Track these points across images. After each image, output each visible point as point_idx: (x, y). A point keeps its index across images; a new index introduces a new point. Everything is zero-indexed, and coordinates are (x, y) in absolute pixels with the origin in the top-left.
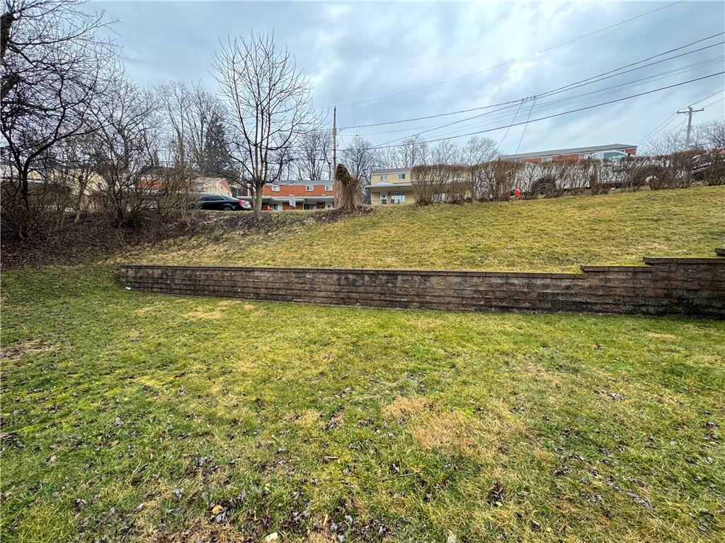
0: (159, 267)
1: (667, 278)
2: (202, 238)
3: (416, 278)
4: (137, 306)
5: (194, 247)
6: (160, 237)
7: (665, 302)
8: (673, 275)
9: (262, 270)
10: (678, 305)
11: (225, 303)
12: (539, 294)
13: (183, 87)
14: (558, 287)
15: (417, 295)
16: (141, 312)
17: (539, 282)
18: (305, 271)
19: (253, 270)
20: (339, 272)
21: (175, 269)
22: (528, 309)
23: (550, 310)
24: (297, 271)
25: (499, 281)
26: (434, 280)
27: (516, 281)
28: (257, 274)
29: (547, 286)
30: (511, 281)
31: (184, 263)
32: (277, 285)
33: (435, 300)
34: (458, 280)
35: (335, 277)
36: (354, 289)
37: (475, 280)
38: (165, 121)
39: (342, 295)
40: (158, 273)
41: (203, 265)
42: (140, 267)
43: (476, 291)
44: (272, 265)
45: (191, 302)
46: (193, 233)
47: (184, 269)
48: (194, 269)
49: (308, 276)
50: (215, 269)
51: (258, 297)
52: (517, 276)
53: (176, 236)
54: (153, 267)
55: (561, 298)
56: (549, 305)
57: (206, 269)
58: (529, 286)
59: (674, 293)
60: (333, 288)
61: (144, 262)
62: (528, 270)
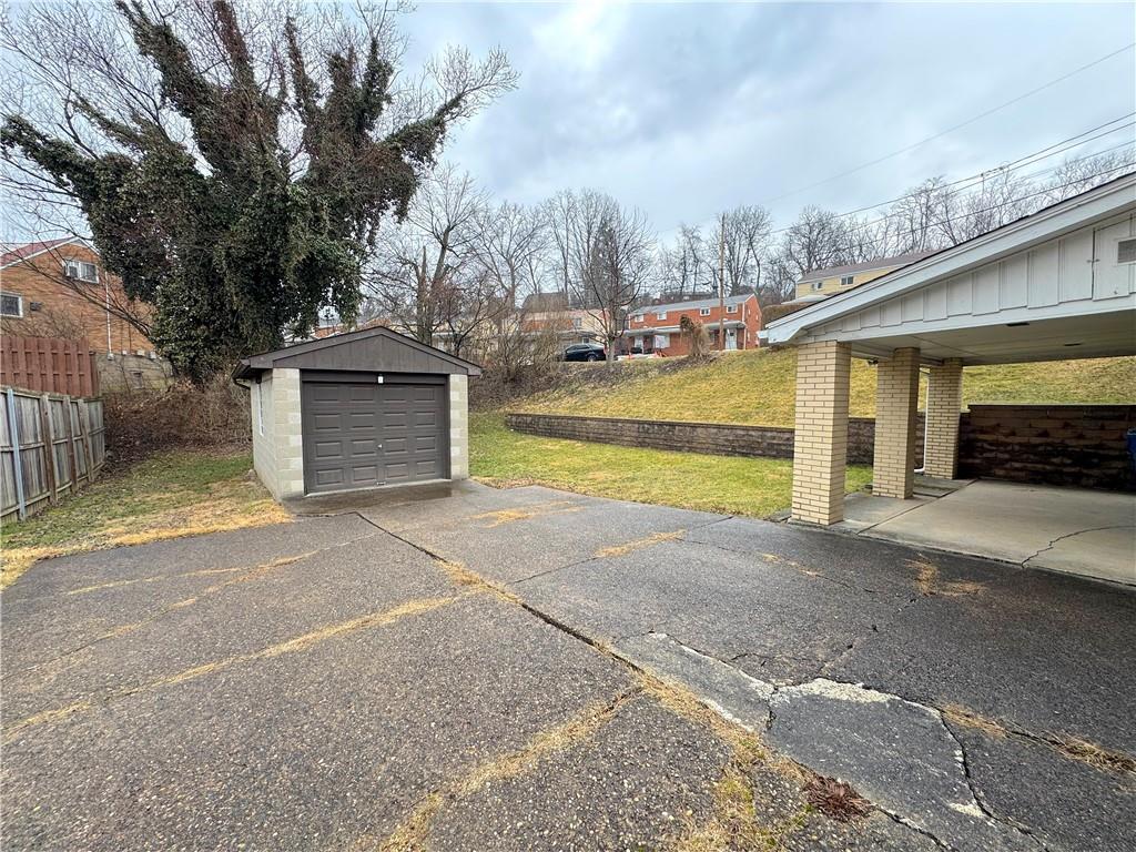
0: (530, 415)
1: (857, 434)
2: (563, 391)
3: (688, 429)
4: (517, 441)
5: (556, 399)
6: (534, 390)
7: (855, 453)
8: (861, 432)
9: (592, 419)
10: (864, 456)
11: (564, 442)
12: (769, 444)
13: (569, 195)
14: (781, 438)
15: (688, 442)
16: (518, 444)
17: (769, 434)
18: (618, 421)
19: (586, 419)
20: (639, 422)
21: (539, 417)
22: (760, 455)
23: (775, 457)
24: (612, 421)
25: (742, 433)
26: (699, 430)
27: (753, 433)
28: (588, 422)
29: (774, 438)
30: (751, 433)
31: (546, 412)
32: (601, 431)
33: (699, 446)
34: (715, 430)
35: (637, 426)
36: (647, 435)
37: (726, 431)
38: (551, 239)
39: (640, 440)
40: (529, 419)
41: (558, 414)
42: (519, 415)
43: (727, 440)
44: (602, 415)
45: (546, 440)
46: (557, 386)
47: (545, 417)
48: (550, 418)
49: (620, 425)
50: (563, 418)
51: (588, 440)
52: (754, 429)
53: (545, 389)
54: (526, 415)
55: (784, 448)
56: (774, 453)
57: (558, 418)
58: (762, 436)
59: (862, 446)
60: (634, 434)
61: (522, 411)
62: (761, 424)
